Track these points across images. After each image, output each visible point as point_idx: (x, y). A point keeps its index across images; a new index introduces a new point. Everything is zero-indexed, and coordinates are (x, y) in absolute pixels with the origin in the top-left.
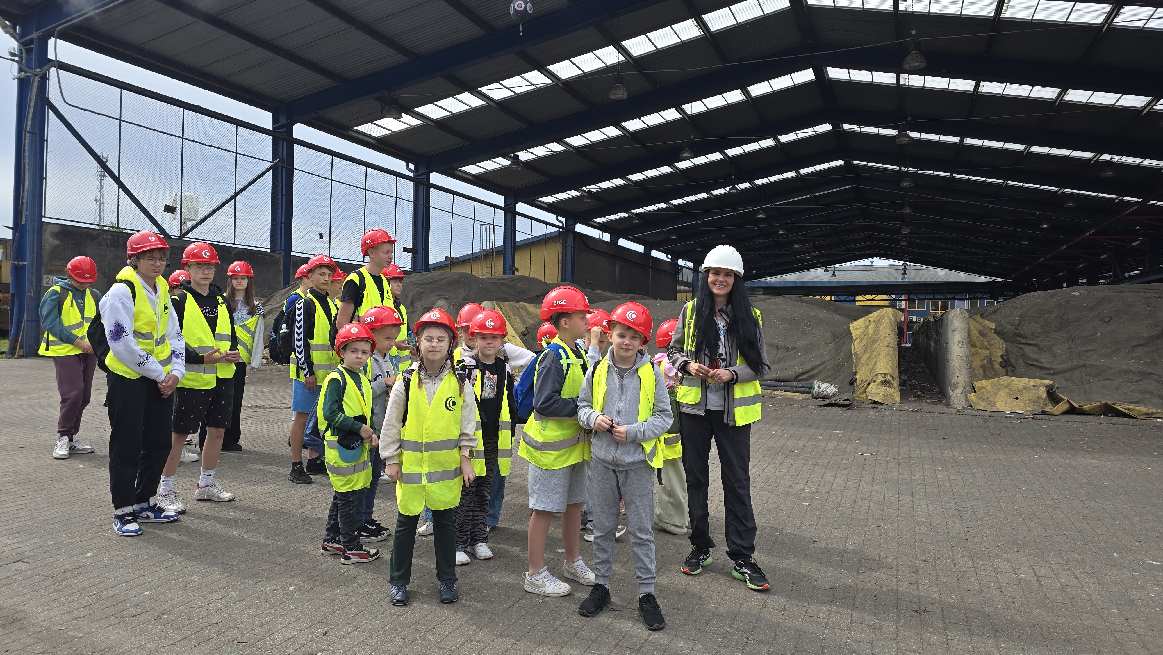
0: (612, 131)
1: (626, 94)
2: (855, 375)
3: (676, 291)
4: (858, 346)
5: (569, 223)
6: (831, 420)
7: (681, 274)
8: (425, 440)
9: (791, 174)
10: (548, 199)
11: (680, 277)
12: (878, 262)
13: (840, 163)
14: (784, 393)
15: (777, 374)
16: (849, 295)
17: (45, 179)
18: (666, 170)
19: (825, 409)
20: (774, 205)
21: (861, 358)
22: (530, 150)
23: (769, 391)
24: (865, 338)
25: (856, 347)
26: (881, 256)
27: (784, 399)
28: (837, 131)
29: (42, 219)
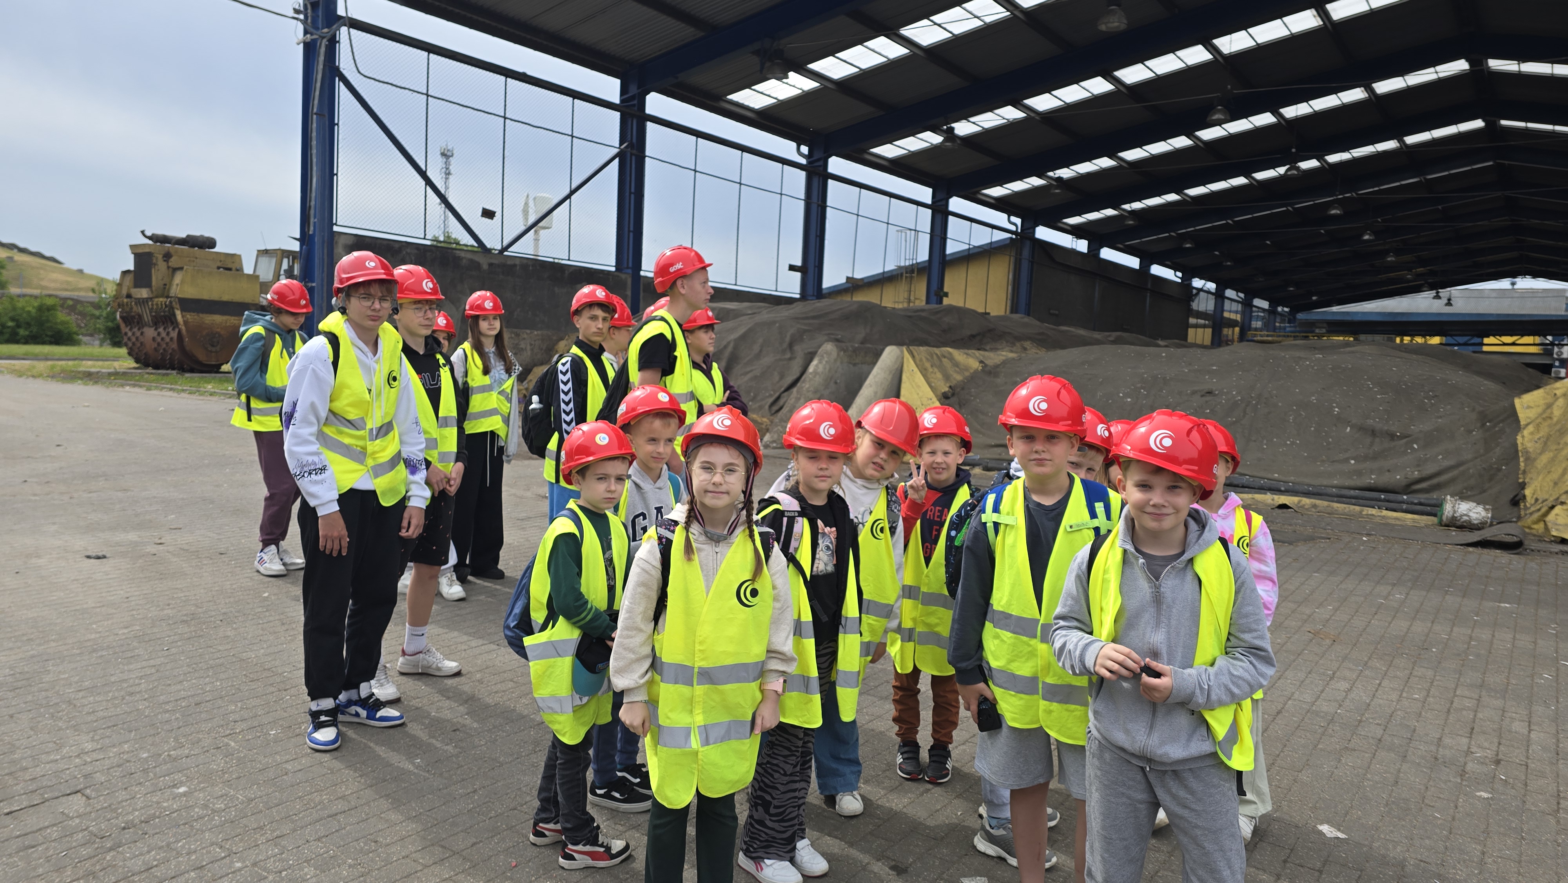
0: (1098, 86)
1: (1125, 21)
2: (1523, 488)
3: (1188, 326)
4: (1530, 437)
5: (1027, 225)
6: (1487, 577)
7: (1196, 301)
8: (699, 663)
9: (1390, 145)
10: (996, 192)
11: (1194, 306)
12: (1525, 283)
13: (1479, 124)
14: (1385, 513)
15: (1371, 479)
16: (1473, 336)
17: (337, 174)
18: (1182, 142)
19: (1470, 552)
20: (1357, 194)
21: (1535, 459)
22: (972, 119)
23: (1357, 508)
24: (1546, 424)
25: (1526, 439)
26: (1535, 275)
27: (1387, 525)
28: (1479, 72)
29: (332, 228)
